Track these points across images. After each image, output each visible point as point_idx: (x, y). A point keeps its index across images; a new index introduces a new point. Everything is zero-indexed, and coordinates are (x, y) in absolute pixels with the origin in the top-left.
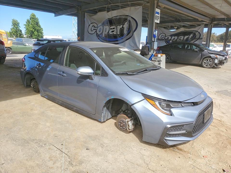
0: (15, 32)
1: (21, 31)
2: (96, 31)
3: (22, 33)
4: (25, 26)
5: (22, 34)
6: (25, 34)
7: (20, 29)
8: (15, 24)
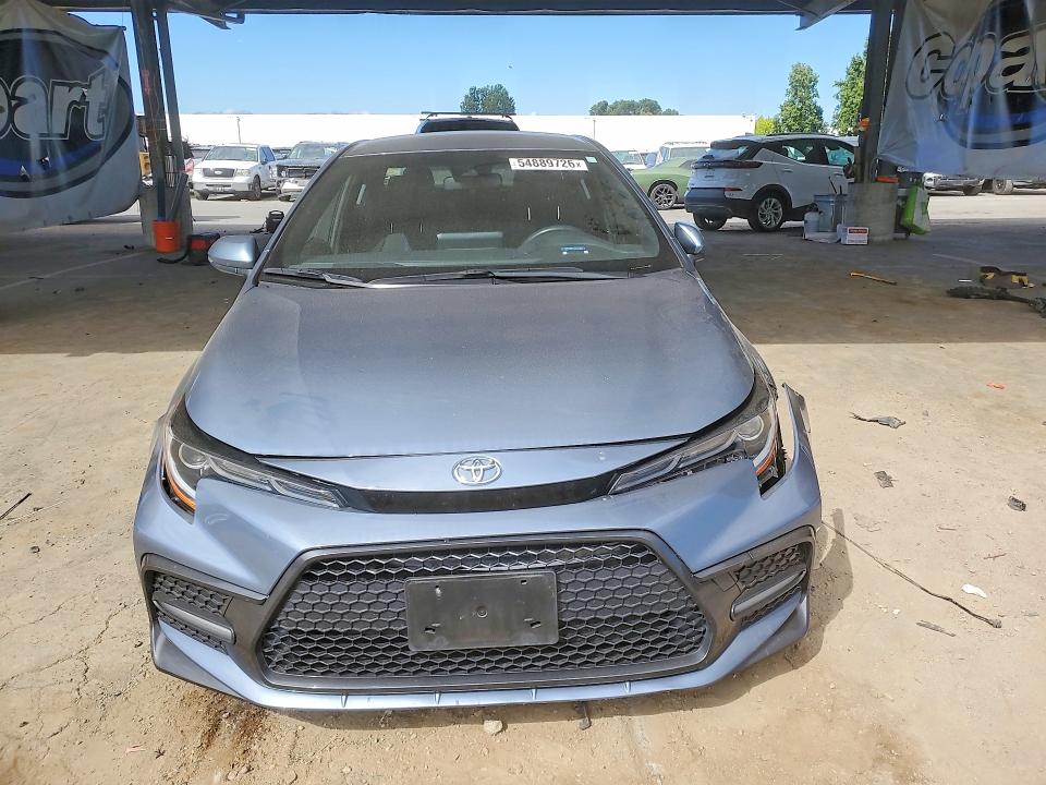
0: (795, 119)
1: (819, 112)
2: (942, 80)
3: (820, 119)
4: (837, 89)
5: (820, 127)
6: (834, 126)
7: (818, 104)
8: (803, 84)
